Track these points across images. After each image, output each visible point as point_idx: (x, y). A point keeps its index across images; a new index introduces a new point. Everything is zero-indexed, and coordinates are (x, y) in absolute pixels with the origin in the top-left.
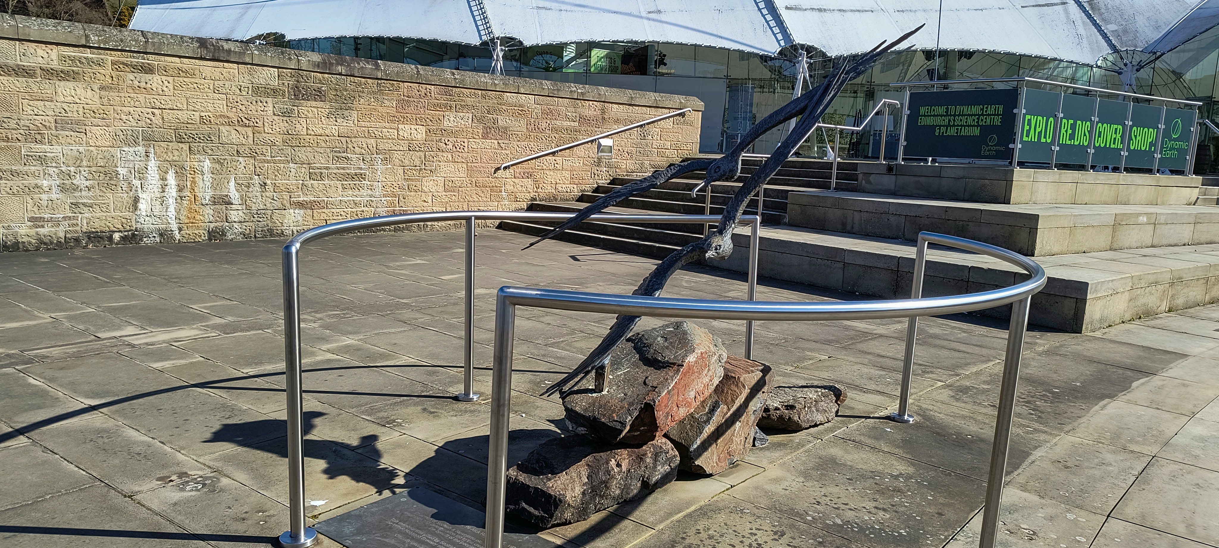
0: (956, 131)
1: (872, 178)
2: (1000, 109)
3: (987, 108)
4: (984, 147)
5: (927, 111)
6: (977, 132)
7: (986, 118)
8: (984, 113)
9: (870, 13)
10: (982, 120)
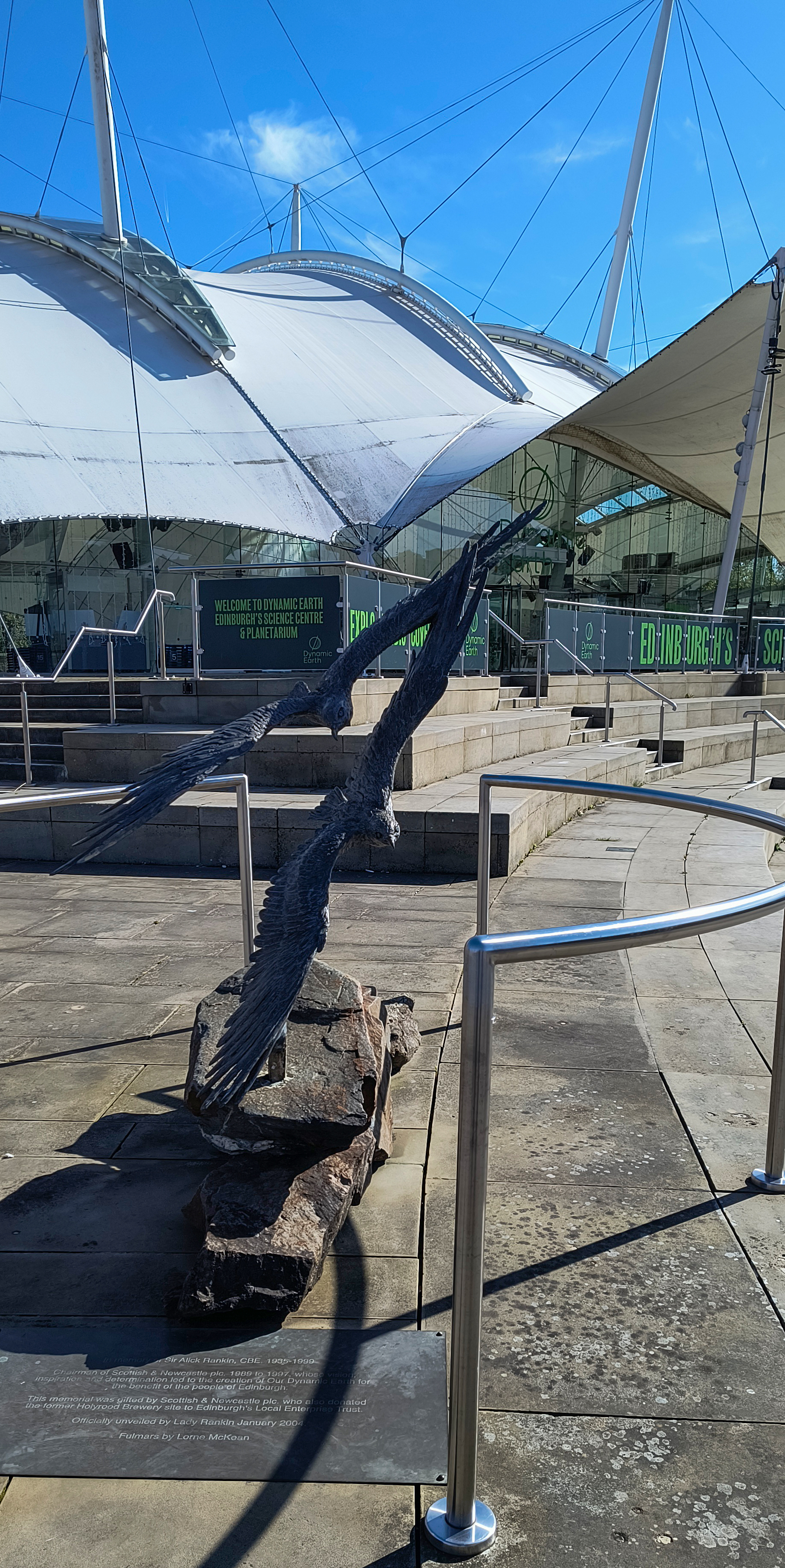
0: (267, 632)
1: (163, 702)
2: (319, 603)
3: (303, 601)
4: (306, 653)
5: (224, 605)
6: (294, 633)
7: (303, 615)
8: (301, 608)
9: (41, 458)
10: (299, 618)
